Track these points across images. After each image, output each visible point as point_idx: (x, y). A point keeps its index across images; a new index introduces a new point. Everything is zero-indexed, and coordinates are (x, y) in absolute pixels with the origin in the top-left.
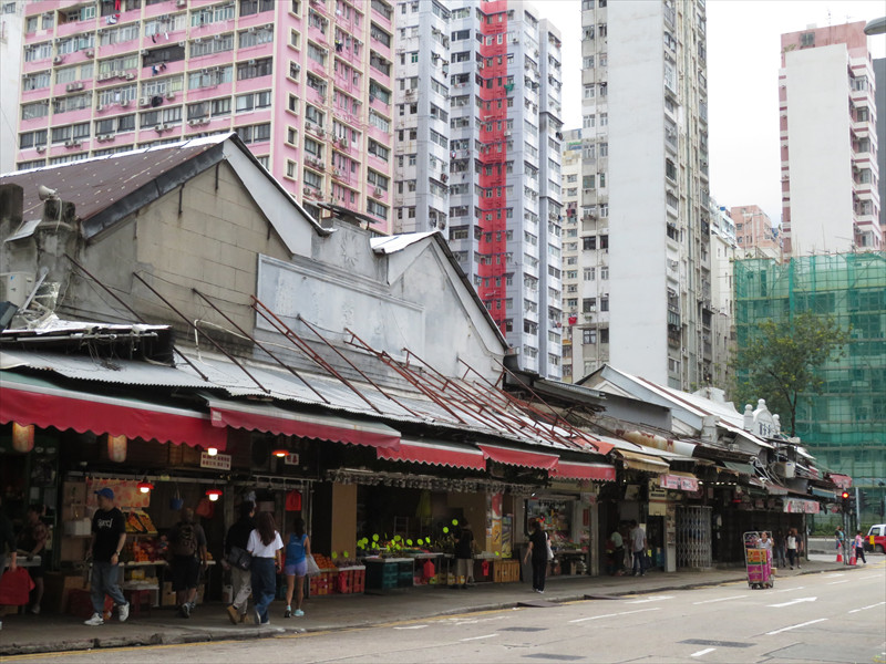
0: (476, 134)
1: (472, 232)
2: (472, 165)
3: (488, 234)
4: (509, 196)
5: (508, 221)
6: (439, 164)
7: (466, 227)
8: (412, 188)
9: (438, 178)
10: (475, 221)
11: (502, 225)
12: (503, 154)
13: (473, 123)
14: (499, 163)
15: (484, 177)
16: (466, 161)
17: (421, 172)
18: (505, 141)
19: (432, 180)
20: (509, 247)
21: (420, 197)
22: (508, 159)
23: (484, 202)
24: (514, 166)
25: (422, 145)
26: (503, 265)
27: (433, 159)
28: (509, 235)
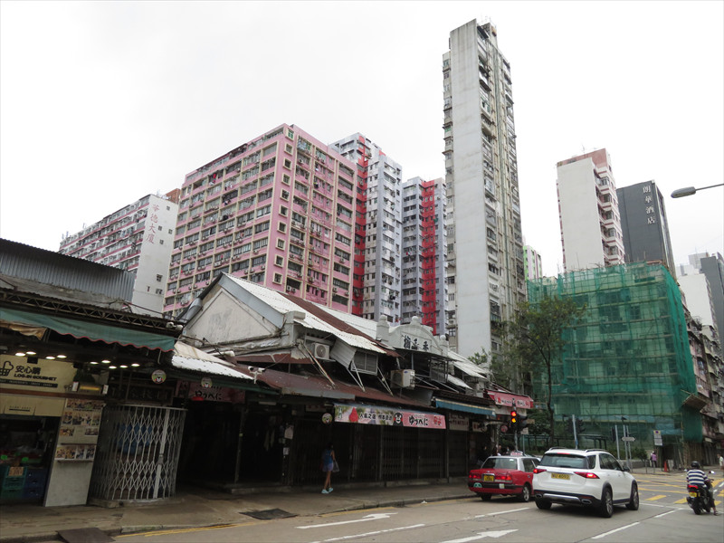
0: (420, 243)
1: (418, 291)
2: (418, 258)
3: (428, 292)
4: (437, 272)
5: (437, 285)
6: (388, 252)
7: (415, 288)
8: (374, 264)
9: (388, 259)
10: (420, 285)
11: (434, 287)
12: (434, 252)
13: (418, 238)
14: (432, 257)
15: (424, 264)
16: (415, 256)
17: (378, 255)
18: (435, 246)
19: (383, 259)
20: (437, 297)
21: (378, 268)
22: (436, 254)
23: (426, 276)
24: (439, 258)
25: (379, 242)
26: (434, 307)
27: (384, 249)
28: (437, 291)
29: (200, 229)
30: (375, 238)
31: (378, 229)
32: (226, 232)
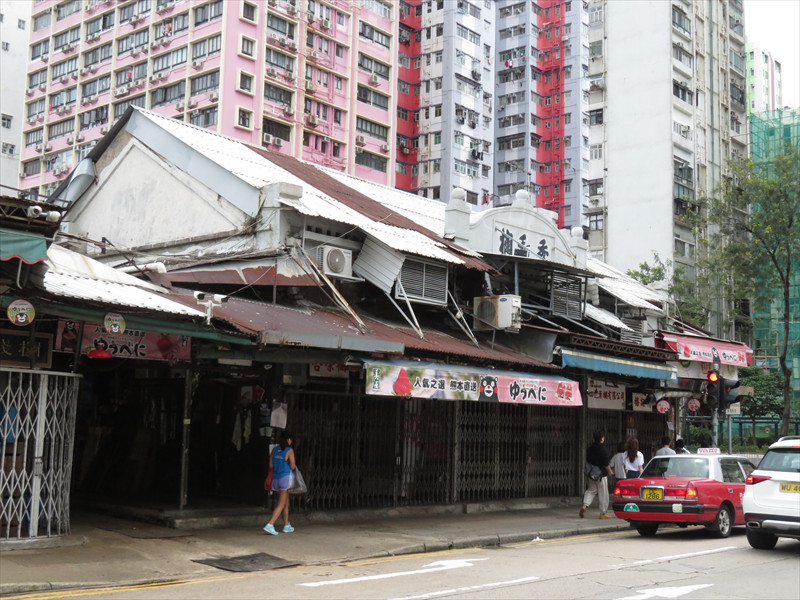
0: (532, 40)
1: (528, 140)
2: (529, 72)
3: (548, 142)
4: (567, 101)
5: (566, 127)
6: (468, 60)
7: (522, 135)
8: (438, 85)
9: (468, 75)
10: (532, 129)
11: (561, 131)
12: (562, 60)
13: (530, 30)
14: (557, 70)
15: (542, 84)
16: (522, 69)
17: (447, 68)
18: (563, 47)
19: (458, 76)
20: (568, 153)
21: (446, 94)
22: (566, 64)
23: (544, 110)
24: (573, 71)
25: (447, 41)
26: (561, 171)
27: (460, 54)
28: (567, 141)
29: (81, 18)
30: (440, 31)
31: (446, 14)
32: (134, 24)
